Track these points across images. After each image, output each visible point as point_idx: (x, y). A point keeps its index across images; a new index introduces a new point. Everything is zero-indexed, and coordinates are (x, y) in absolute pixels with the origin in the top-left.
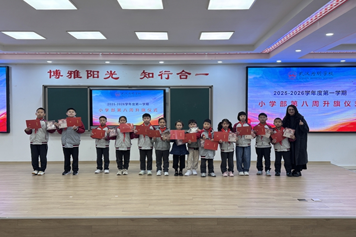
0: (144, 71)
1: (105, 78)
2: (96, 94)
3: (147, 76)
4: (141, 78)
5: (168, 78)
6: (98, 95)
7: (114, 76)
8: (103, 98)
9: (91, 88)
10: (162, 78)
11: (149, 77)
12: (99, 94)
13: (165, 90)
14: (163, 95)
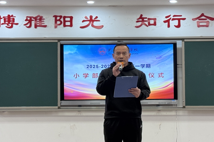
0: (141, 15)
1: (81, 27)
2: (70, 52)
3: (147, 23)
4: (137, 27)
5: (178, 26)
6: (72, 52)
7: (95, 24)
8: (80, 57)
9: (62, 42)
10: (169, 26)
11: (150, 24)
12: (74, 51)
13: (175, 45)
14: (172, 52)
